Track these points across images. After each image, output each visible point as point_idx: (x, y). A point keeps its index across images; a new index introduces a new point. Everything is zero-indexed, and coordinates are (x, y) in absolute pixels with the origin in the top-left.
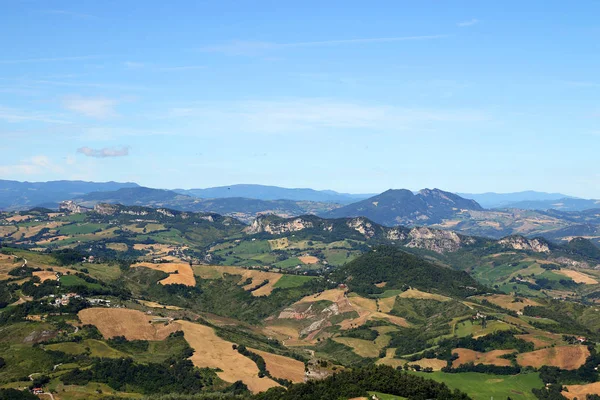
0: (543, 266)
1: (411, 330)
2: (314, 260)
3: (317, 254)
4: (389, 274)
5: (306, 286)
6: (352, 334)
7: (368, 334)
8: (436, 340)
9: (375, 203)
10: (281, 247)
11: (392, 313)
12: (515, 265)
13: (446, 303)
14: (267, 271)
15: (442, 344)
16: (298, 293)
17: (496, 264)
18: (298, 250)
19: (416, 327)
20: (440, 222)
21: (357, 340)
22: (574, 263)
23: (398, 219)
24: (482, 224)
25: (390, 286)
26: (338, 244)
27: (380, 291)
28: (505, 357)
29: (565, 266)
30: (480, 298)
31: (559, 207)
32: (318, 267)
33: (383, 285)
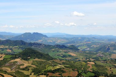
0: (64, 52)
1: (37, 68)
2: (10, 51)
3: (11, 49)
4: (31, 55)
5: (11, 58)
6: (23, 69)
7: (27, 69)
8: (43, 71)
9: (22, 36)
10: (2, 48)
11: (32, 64)
12: (58, 52)
13: (44, 62)
14: (1, 54)
15: (45, 72)
16: (9, 59)
17: (53, 51)
18: (6, 48)
19: (38, 67)
20: (38, 41)
21: (24, 71)
22: (71, 51)
23: (28, 40)
24: (48, 41)
25: (31, 58)
26: (16, 47)
27: (29, 59)
28: (60, 74)
29: (69, 52)
30: (52, 60)
31: (65, 36)
32: (11, 52)
33: (29, 57)
